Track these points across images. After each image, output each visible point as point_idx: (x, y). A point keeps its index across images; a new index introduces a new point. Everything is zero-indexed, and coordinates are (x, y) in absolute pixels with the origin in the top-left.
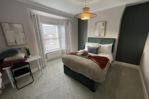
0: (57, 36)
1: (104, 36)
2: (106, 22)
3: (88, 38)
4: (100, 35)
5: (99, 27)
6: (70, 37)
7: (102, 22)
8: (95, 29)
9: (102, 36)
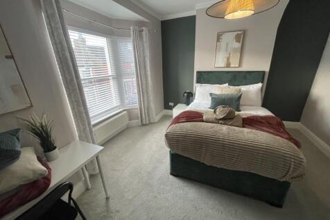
0: (110, 71)
1: (240, 66)
2: (244, 32)
3: (198, 72)
4: (228, 65)
5: (227, 44)
6: (149, 73)
7: (236, 33)
8: (217, 49)
9: (234, 67)
